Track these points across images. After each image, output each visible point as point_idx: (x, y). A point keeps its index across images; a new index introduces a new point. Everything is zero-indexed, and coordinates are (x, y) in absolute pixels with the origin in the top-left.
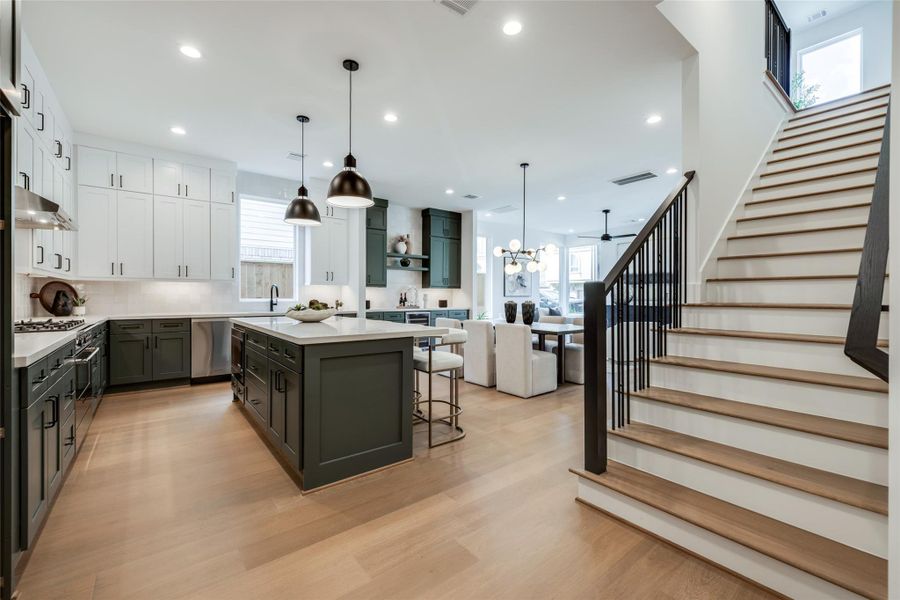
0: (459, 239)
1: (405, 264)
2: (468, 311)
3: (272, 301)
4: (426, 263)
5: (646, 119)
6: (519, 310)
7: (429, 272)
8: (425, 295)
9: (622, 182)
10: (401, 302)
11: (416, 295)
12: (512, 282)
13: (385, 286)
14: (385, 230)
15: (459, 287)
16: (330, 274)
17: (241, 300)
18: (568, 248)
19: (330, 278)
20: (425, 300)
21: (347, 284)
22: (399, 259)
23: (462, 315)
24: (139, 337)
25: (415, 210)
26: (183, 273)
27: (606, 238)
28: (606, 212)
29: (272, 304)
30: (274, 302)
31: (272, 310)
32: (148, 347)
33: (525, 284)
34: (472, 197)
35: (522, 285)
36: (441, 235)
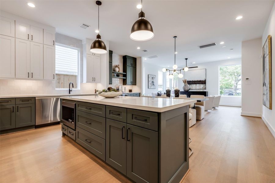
0: (136, 67)
1: (118, 76)
2: (140, 93)
3: (70, 90)
4: (125, 76)
5: (236, 18)
7: (126, 79)
8: (125, 88)
9: (201, 47)
11: (122, 87)
12: (150, 83)
13: (112, 84)
14: (112, 63)
15: (136, 85)
16: (94, 79)
17: (56, 89)
19: (94, 80)
20: (125, 89)
21: (100, 82)
22: (116, 74)
23: (138, 95)
24: (8, 107)
25: (120, 56)
26: (30, 76)
28: (186, 59)
29: (70, 91)
30: (71, 90)
31: (70, 93)
32: (13, 112)
34: (145, 51)
35: (153, 85)
36: (130, 66)
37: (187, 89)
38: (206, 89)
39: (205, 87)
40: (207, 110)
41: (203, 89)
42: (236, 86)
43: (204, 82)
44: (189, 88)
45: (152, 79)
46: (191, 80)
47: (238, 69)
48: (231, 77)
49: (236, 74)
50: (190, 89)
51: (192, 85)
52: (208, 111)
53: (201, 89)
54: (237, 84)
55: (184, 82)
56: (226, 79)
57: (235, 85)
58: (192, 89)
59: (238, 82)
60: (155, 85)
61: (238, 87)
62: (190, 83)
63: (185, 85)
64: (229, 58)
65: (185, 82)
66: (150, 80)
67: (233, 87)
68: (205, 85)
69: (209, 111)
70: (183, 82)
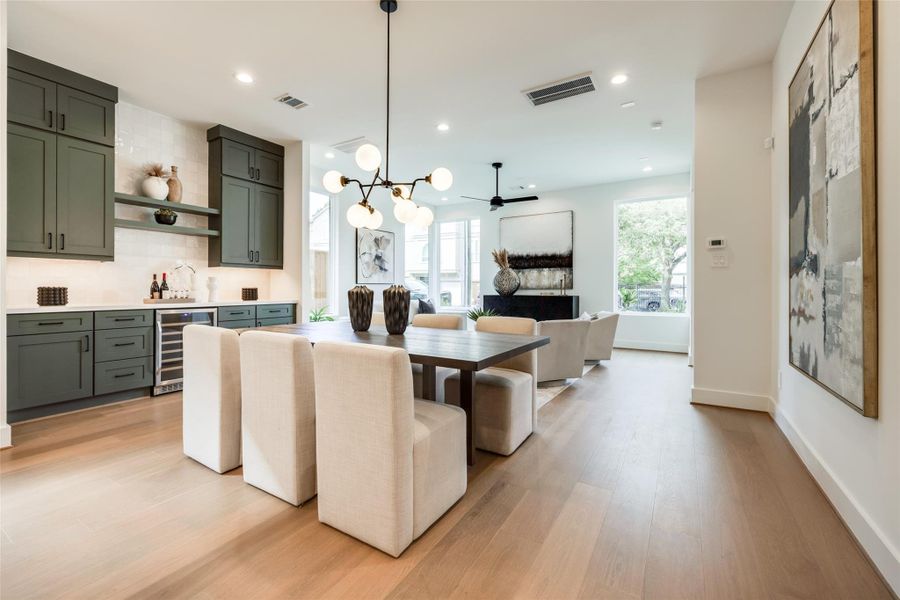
0: (281, 189)
1: (164, 218)
2: (295, 306)
4: (215, 221)
6: (378, 302)
7: (220, 239)
8: (211, 279)
10: (153, 290)
11: (191, 277)
12: (367, 263)
13: (110, 258)
14: (110, 147)
15: (281, 267)
18: (439, 223)
20: (211, 287)
22: (152, 211)
23: (284, 313)
27: (497, 202)
28: (497, 165)
33: (386, 266)
34: (295, 103)
35: (381, 268)
36: (247, 177)
37: (507, 287)
38: (572, 288)
39: (568, 281)
40: (564, 380)
41: (561, 288)
42: (670, 280)
43: (564, 262)
44: (514, 284)
45: (373, 244)
46: (525, 254)
47: (674, 227)
48: (654, 252)
49: (668, 242)
50: (518, 287)
51: (527, 271)
52: (568, 380)
53: (555, 288)
54: (670, 271)
55: (497, 261)
56: (642, 256)
57: (666, 275)
58: (527, 288)
59: (674, 265)
60: (390, 270)
61: (673, 282)
62: (520, 263)
63: (502, 273)
64: (648, 169)
65: (503, 260)
66: (363, 248)
67: (660, 282)
68: (571, 273)
69: (571, 381)
70: (493, 259)
